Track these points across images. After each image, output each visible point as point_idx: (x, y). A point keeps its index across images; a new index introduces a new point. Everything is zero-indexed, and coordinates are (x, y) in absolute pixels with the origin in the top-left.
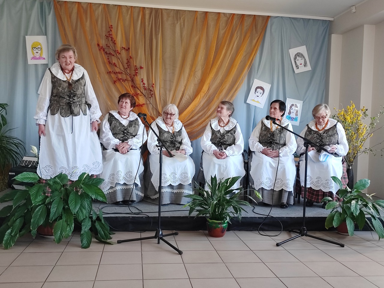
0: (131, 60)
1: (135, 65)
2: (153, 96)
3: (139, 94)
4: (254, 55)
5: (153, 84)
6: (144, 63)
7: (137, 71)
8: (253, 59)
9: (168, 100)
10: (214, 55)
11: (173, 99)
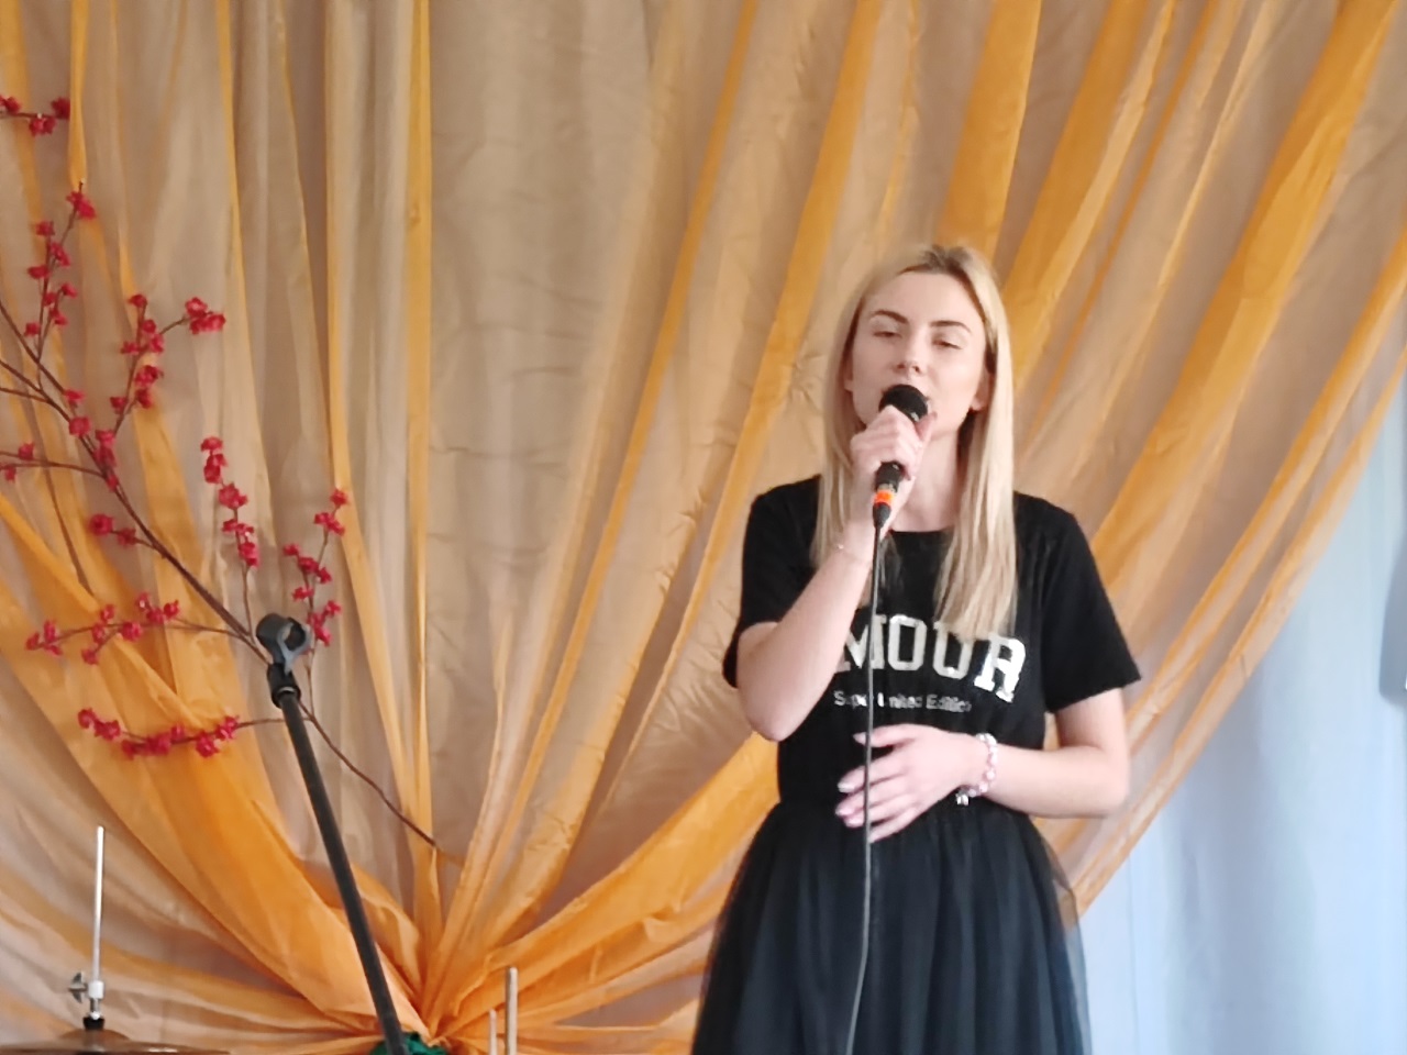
0: (86, 232)
1: (129, 291)
2: (338, 627)
3: (170, 610)
5: (339, 500)
6: (228, 271)
7: (150, 359)
9: (511, 678)
10: (1016, 162)
11: (560, 661)
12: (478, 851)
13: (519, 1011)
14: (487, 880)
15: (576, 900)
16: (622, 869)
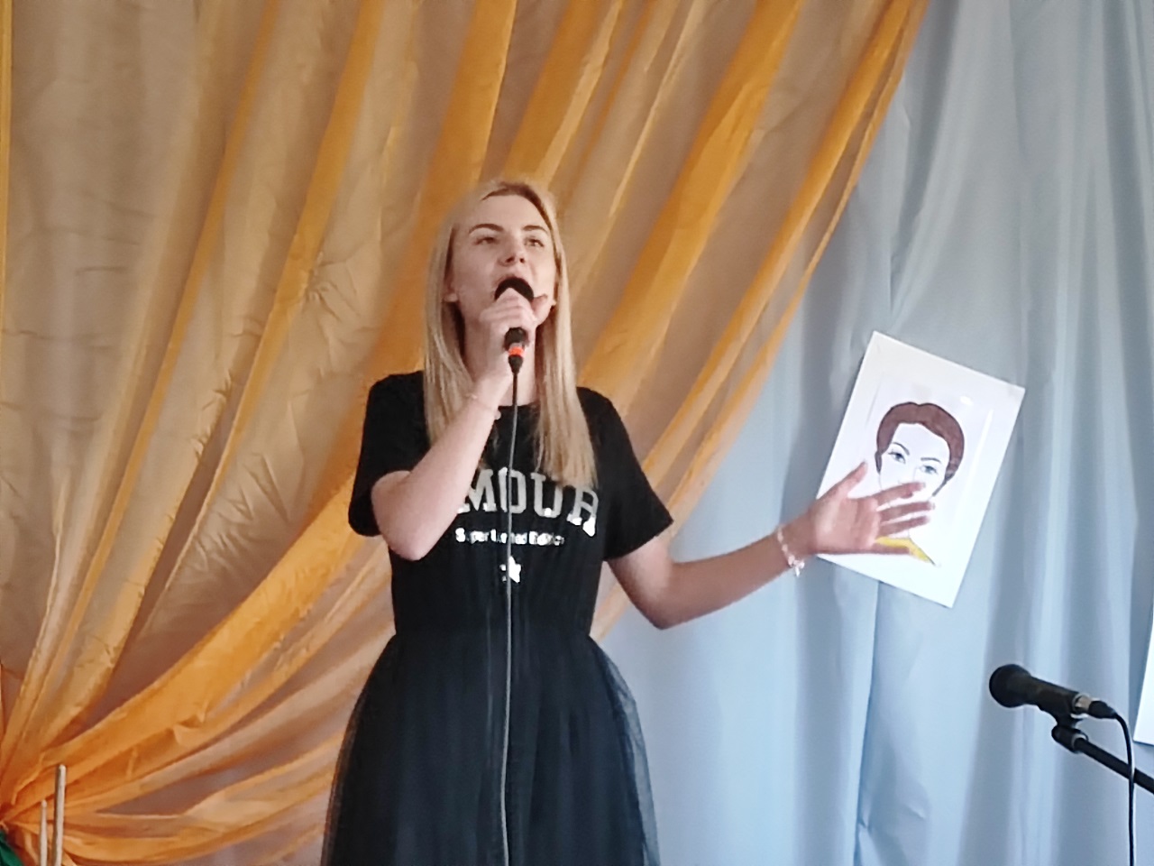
4: (868, 116)
8: (850, 157)
9: (68, 524)
10: (496, 110)
11: (109, 510)
12: (36, 668)
13: (65, 802)
14: (43, 691)
15: (118, 710)
16: (156, 684)
